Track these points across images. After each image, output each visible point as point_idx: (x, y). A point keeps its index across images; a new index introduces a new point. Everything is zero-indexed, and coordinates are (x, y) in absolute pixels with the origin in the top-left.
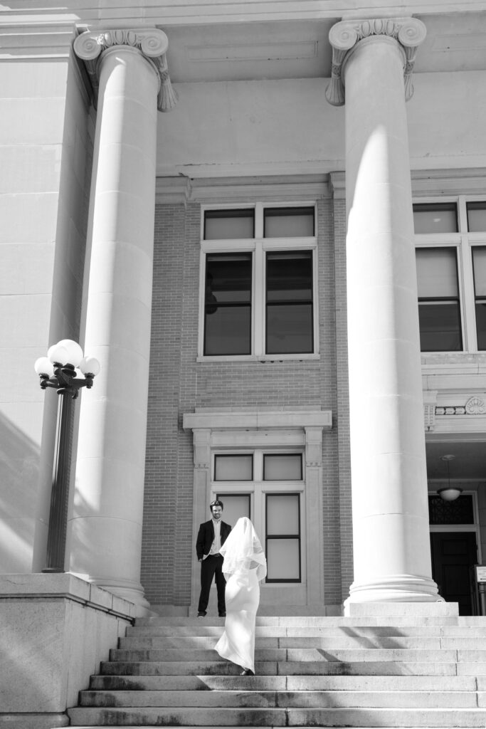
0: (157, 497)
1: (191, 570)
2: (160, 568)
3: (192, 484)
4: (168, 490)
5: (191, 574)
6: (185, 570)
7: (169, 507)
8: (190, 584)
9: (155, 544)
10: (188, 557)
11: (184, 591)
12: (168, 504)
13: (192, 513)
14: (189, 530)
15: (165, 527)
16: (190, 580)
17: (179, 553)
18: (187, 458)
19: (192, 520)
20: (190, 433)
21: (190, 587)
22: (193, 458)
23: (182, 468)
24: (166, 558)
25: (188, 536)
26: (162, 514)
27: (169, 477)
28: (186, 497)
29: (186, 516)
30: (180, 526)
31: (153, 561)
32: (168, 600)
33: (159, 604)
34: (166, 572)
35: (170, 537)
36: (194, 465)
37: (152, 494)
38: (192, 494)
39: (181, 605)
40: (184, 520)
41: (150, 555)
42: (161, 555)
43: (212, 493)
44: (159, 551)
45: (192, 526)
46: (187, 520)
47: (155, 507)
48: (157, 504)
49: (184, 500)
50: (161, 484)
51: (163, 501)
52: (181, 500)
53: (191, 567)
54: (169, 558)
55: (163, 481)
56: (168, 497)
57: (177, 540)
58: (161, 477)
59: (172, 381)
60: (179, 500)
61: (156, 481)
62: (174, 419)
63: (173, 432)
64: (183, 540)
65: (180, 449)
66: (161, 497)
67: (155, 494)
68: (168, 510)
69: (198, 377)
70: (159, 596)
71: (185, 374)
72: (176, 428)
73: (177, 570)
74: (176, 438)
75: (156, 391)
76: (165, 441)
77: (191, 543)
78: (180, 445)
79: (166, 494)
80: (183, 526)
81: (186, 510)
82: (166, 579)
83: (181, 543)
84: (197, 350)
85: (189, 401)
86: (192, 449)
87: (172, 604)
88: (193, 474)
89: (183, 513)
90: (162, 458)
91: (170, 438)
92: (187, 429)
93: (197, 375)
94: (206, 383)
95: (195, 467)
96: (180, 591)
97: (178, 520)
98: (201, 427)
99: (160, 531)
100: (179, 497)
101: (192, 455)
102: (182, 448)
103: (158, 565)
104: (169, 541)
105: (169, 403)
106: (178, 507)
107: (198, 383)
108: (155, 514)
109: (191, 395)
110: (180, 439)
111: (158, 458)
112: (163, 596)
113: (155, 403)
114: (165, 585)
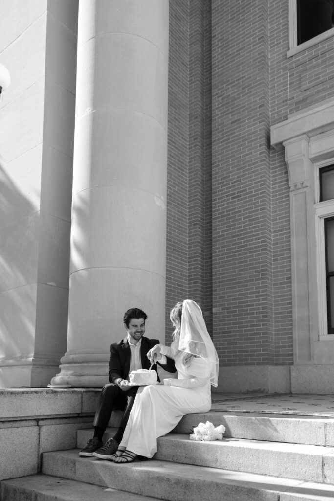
0: (246, 237)
1: (292, 320)
2: (253, 322)
4: (258, 226)
5: (292, 325)
6: (284, 321)
7: (259, 247)
8: (292, 337)
9: (247, 294)
11: (284, 347)
12: (258, 243)
14: (287, 270)
15: (256, 272)
16: (292, 333)
17: (277, 301)
18: (282, 182)
19: (290, 257)
20: (280, 149)
21: (292, 342)
22: (287, 180)
23: (276, 196)
24: (259, 309)
25: (287, 279)
27: (258, 210)
28: (282, 230)
29: (283, 255)
30: (277, 268)
31: (245, 314)
32: (264, 359)
33: (253, 364)
34: (259, 325)
35: (262, 283)
36: (289, 188)
37: (240, 235)
38: (289, 224)
39: (283, 365)
40: (281, 259)
42: (253, 305)
43: (317, 218)
44: (251, 301)
45: (290, 266)
46: (285, 258)
47: (244, 250)
48: (247, 245)
49: (280, 235)
51: (252, 240)
52: (276, 236)
53: (291, 316)
54: (263, 308)
55: (252, 216)
56: (258, 235)
57: (275, 285)
58: (250, 213)
59: (256, 93)
60: (274, 236)
61: (244, 218)
62: (260, 138)
63: (260, 154)
64: (281, 284)
65: (273, 173)
66: (250, 237)
67: (244, 234)
68: (259, 251)
69: (290, 76)
70: (253, 355)
71: (274, 79)
72: (264, 148)
73: (276, 322)
74: (264, 160)
75: (240, 112)
76: (252, 169)
77: (291, 286)
78: (273, 169)
79: (256, 231)
80: (281, 267)
81: (283, 246)
82: (259, 334)
83: (279, 288)
84: (288, 43)
85: (281, 111)
86: (286, 168)
87: (268, 364)
88: (289, 200)
89: (280, 251)
90: (249, 189)
91: (257, 163)
92: (277, 145)
93: (288, 75)
94: (300, 79)
95: (291, 189)
96: (280, 347)
97: (275, 260)
98: (293, 135)
99: (250, 277)
100: (274, 232)
101: (287, 176)
102: (275, 172)
103: (251, 318)
104: (262, 287)
105: (254, 121)
106: (274, 244)
107: (290, 84)
108: (244, 258)
109: (283, 102)
110: (273, 161)
111: (246, 190)
112: (258, 355)
113: (239, 127)
114: (259, 342)
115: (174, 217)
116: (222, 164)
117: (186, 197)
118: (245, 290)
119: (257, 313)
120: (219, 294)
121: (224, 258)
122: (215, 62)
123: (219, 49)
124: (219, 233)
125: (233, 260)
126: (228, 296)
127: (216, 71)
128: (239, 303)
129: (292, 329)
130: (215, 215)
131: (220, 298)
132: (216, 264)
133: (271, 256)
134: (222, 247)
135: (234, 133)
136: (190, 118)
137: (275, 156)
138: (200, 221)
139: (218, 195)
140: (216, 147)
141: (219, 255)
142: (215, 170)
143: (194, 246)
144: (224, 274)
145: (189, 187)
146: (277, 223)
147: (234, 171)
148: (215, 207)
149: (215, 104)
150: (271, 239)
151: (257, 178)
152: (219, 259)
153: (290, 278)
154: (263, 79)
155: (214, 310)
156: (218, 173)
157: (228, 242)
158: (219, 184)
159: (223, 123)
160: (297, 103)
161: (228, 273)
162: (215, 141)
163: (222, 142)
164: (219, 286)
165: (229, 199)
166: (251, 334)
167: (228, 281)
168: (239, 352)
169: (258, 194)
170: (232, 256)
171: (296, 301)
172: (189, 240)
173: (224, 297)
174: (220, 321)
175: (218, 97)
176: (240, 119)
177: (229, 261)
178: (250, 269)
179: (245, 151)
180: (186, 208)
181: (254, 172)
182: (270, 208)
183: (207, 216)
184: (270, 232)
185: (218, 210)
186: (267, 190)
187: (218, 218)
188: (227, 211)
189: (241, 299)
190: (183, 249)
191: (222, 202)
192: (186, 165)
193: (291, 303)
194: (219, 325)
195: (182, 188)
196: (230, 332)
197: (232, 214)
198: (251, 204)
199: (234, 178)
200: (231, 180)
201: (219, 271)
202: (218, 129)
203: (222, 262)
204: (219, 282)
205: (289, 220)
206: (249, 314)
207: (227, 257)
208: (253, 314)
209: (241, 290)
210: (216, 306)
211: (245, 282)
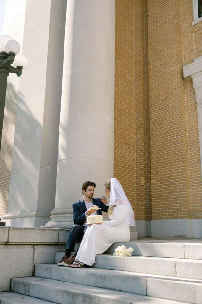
0: (171, 135)
2: (177, 189)
3: (197, 118)
4: (178, 128)
7: (179, 140)
9: (172, 171)
10: (199, 177)
11: (198, 206)
12: (178, 138)
14: (197, 155)
15: (177, 156)
17: (192, 175)
18: (192, 99)
20: (190, 80)
22: (195, 98)
23: (189, 108)
24: (180, 180)
25: (198, 160)
26: (175, 147)
27: (177, 118)
28: (194, 130)
29: (195, 145)
30: (191, 154)
31: (172, 184)
32: (184, 214)
33: (177, 218)
34: (180, 191)
36: (196, 103)
37: (167, 133)
38: (198, 126)
39: (197, 218)
40: (193, 148)
41: (169, 179)
42: (176, 178)
44: (175, 176)
45: (199, 152)
46: (196, 147)
47: (170, 143)
48: (171, 140)
49: (192, 133)
50: (173, 124)
51: (174, 136)
52: (190, 133)
55: (174, 121)
57: (190, 165)
58: (172, 119)
59: (174, 47)
61: (169, 123)
62: (177, 74)
63: (178, 83)
64: (194, 164)
65: (186, 94)
66: (173, 134)
67: (169, 133)
68: (178, 143)
69: (195, 36)
70: (177, 212)
71: (185, 38)
72: (179, 80)
73: (192, 189)
74: (180, 87)
75: (165, 59)
76: (173, 92)
77: (200, 165)
78: (186, 92)
80: (193, 153)
81: (194, 140)
82: (181, 197)
83: (193, 167)
84: (193, 17)
85: (190, 57)
86: (194, 91)
87: (187, 217)
88: (197, 111)
89: (193, 143)
90: (172, 105)
91: (176, 89)
92: (188, 77)
93: (194, 35)
94: (201, 38)
95: (197, 104)
96: (195, 206)
97: (189, 149)
98: (197, 72)
99: (174, 160)
100: (189, 131)
101: (195, 96)
102: (188, 93)
103: (175, 187)
104: (181, 166)
105: (173, 64)
106: (189, 139)
107: (195, 41)
108: (170, 148)
109: (191, 51)
110: (186, 87)
111: (170, 105)
112: (180, 211)
113: (165, 68)
114: (181, 203)
115: (126, 123)
116: (155, 90)
117: (134, 111)
118: (171, 168)
119: (179, 183)
121: (158, 148)
122: (150, 30)
123: (152, 23)
124: (154, 132)
125: (163, 149)
126: (161, 173)
127: (151, 35)
128: (168, 177)
130: (152, 121)
131: (155, 174)
133: (187, 146)
134: (156, 141)
135: (162, 71)
136: (136, 63)
137: (187, 84)
138: (143, 125)
139: (153, 109)
140: (151, 80)
141: (154, 147)
142: (151, 94)
143: (139, 141)
144: (158, 158)
145: (136, 105)
146: (190, 125)
147: (162, 94)
148: (152, 116)
149: (150, 55)
150: (186, 136)
151: (176, 98)
152: (155, 149)
154: (178, 39)
155: (152, 182)
156: (153, 95)
157: (159, 138)
158: (153, 102)
159: (155, 65)
160: (199, 52)
161: (160, 158)
162: (151, 76)
163: (154, 77)
164: (155, 166)
165: (159, 111)
166: (176, 198)
167: (160, 163)
168: (169, 209)
169: (177, 108)
170: (163, 147)
172: (136, 137)
173: (158, 173)
174: (156, 189)
175: (152, 50)
176: (165, 63)
177: (161, 150)
178: (174, 155)
179: (169, 82)
180: (134, 117)
181: (174, 94)
182: (185, 116)
183: (147, 122)
184: (186, 131)
185: (154, 118)
186: (183, 105)
187: (154, 123)
188: (159, 119)
189: (169, 174)
190: (132, 143)
191: (155, 113)
192: (134, 91)
194: (155, 192)
195: (131, 105)
196: (162, 196)
197: (162, 120)
198: (173, 114)
199: (163, 98)
200: (160, 99)
201: (154, 156)
202: (152, 69)
203: (157, 151)
204: (155, 164)
205: (197, 123)
206: (174, 184)
207: (160, 148)
208: (176, 184)
209: (168, 169)
210: (153, 179)
211: (171, 163)
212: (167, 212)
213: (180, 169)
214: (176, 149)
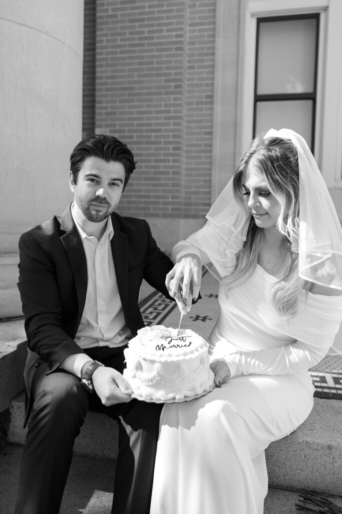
0: (153, 25)
1: (211, 157)
2: (159, 155)
4: (171, 11)
5: (211, 163)
6: (200, 157)
7: (173, 43)
8: (210, 181)
9: (151, 112)
10: (206, 133)
11: (198, 193)
12: (171, 37)
13: (213, 54)
14: (207, 85)
15: (166, 81)
16: (210, 175)
17: (191, 128)
19: (213, 66)
21: (210, 187)
24: (168, 137)
25: (207, 97)
26: (161, 56)
28: (203, 24)
29: (203, 61)
30: (193, 79)
31: (147, 143)
32: (173, 209)
34: (168, 161)
35: (175, 99)
37: (143, 20)
38: (214, 17)
40: (199, 67)
41: (141, 131)
42: (160, 131)
43: (248, 16)
44: (156, 124)
45: (213, 79)
46: (206, 67)
47: (149, 44)
48: (152, 38)
49: (200, 31)
51: (162, 31)
52: (194, 31)
53: (211, 151)
54: (174, 136)
56: (171, 24)
57: (188, 104)
60: (191, 31)
64: (197, 103)
66: (159, 25)
67: (149, 19)
68: (171, 49)
70: (158, 203)
73: (188, 158)
77: (212, 109)
79: (168, 18)
80: (199, 79)
81: (203, 49)
82: (168, 173)
83: (194, 109)
87: (178, 216)
89: (199, 55)
96: (193, 193)
97: (189, 68)
99: (157, 87)
100: (191, 25)
103: (156, 149)
104: (174, 105)
108: (149, 57)
112: (164, 203)
114: (167, 185)
118: (148, 106)
119: (166, 143)
120: (106, 108)
121: (116, 53)
124: (107, 10)
125: (130, 58)
126: (121, 113)
128: (138, 125)
129: (210, 169)
131: (107, 114)
132: (101, 60)
134: (112, 35)
141: (107, 47)
144: (115, 77)
146: (197, 12)
152: (108, 53)
153: (212, 97)
157: (122, 28)
161: (121, 77)
164: (106, 95)
166: (156, 173)
167: (121, 89)
170: (129, 52)
171: (218, 131)
173: (114, 113)
177: (124, 58)
178: (157, 75)
189: (141, 119)
193: (211, 133)
201: (106, 71)
203: (112, 59)
204: (107, 90)
205: (214, 11)
206: (153, 143)
207: (121, 52)
208: (159, 143)
209: (142, 106)
210: (101, 126)
211: (148, 94)
212: (133, 202)
213: (169, 112)
214: (165, 62)
